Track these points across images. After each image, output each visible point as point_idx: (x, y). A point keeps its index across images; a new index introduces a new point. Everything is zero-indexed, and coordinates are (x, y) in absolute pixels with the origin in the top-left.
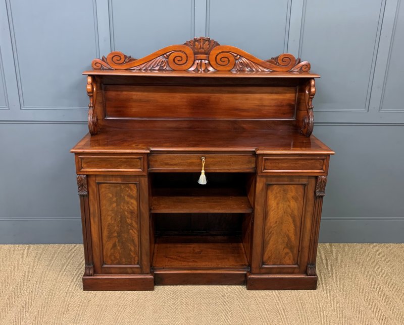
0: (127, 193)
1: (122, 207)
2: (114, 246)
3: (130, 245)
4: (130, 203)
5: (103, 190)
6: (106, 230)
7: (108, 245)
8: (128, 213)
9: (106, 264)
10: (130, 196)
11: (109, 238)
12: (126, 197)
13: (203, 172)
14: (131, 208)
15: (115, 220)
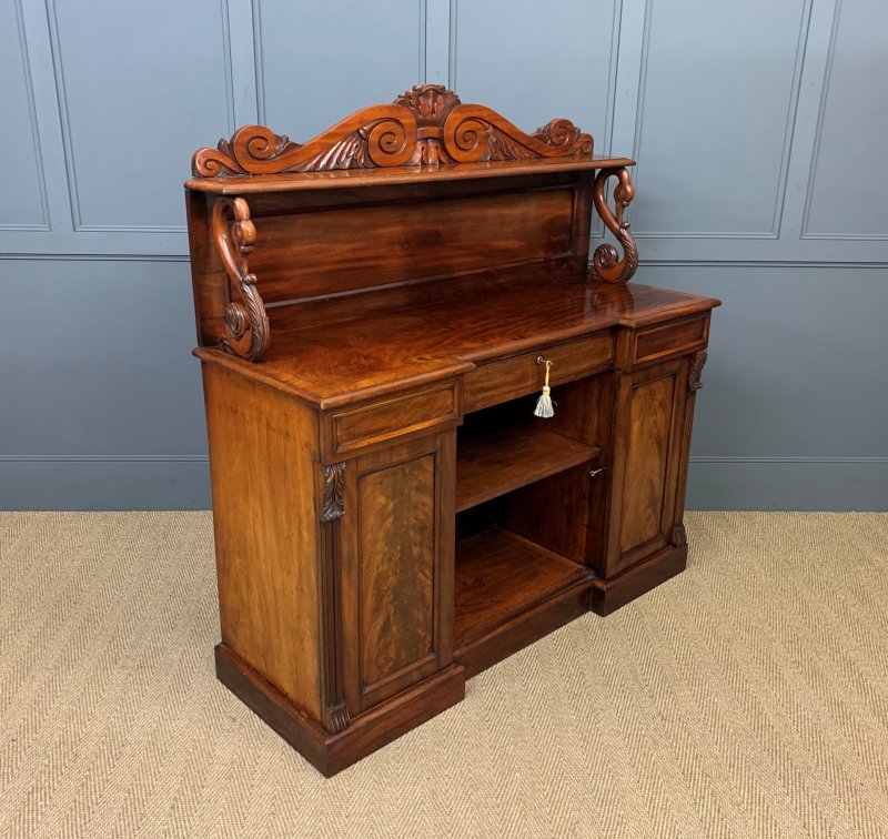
0: (415, 483)
1: (405, 523)
2: (386, 626)
3: (416, 611)
4: (420, 506)
5: (369, 490)
6: (370, 594)
7: (373, 631)
8: (415, 533)
9: (367, 684)
10: (420, 489)
11: (376, 610)
12: (413, 493)
13: (547, 389)
14: (422, 517)
15: (390, 560)
